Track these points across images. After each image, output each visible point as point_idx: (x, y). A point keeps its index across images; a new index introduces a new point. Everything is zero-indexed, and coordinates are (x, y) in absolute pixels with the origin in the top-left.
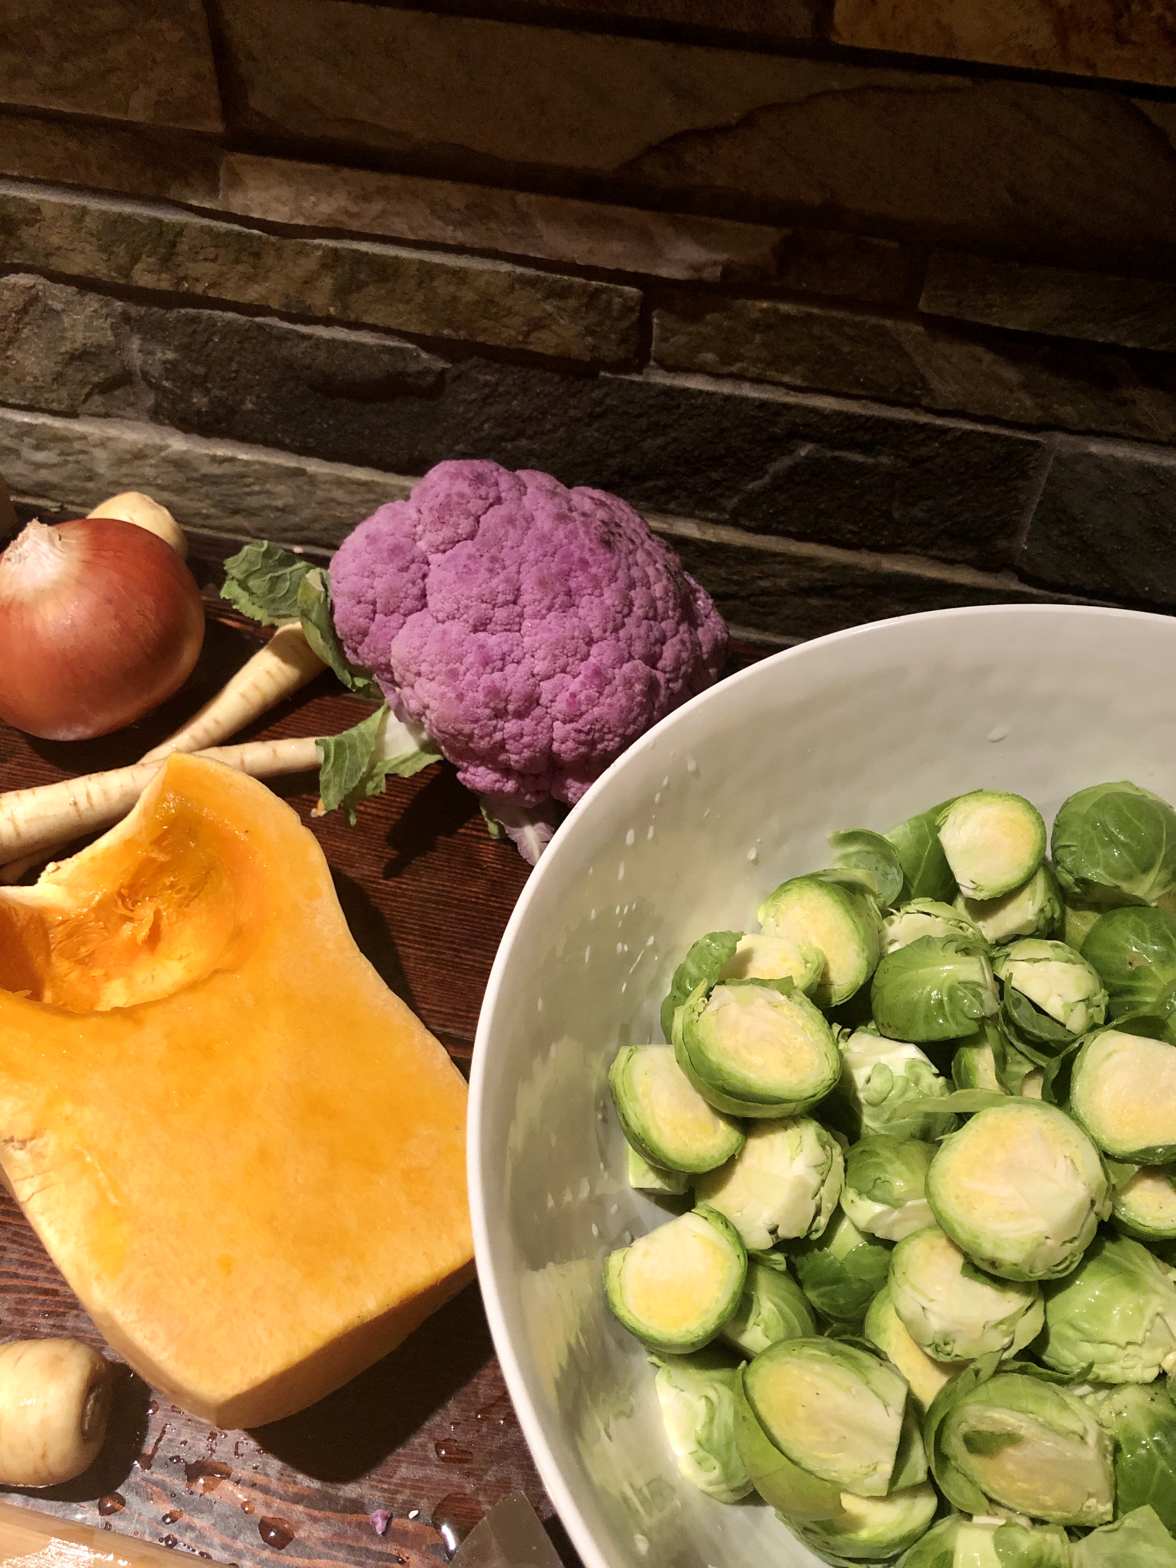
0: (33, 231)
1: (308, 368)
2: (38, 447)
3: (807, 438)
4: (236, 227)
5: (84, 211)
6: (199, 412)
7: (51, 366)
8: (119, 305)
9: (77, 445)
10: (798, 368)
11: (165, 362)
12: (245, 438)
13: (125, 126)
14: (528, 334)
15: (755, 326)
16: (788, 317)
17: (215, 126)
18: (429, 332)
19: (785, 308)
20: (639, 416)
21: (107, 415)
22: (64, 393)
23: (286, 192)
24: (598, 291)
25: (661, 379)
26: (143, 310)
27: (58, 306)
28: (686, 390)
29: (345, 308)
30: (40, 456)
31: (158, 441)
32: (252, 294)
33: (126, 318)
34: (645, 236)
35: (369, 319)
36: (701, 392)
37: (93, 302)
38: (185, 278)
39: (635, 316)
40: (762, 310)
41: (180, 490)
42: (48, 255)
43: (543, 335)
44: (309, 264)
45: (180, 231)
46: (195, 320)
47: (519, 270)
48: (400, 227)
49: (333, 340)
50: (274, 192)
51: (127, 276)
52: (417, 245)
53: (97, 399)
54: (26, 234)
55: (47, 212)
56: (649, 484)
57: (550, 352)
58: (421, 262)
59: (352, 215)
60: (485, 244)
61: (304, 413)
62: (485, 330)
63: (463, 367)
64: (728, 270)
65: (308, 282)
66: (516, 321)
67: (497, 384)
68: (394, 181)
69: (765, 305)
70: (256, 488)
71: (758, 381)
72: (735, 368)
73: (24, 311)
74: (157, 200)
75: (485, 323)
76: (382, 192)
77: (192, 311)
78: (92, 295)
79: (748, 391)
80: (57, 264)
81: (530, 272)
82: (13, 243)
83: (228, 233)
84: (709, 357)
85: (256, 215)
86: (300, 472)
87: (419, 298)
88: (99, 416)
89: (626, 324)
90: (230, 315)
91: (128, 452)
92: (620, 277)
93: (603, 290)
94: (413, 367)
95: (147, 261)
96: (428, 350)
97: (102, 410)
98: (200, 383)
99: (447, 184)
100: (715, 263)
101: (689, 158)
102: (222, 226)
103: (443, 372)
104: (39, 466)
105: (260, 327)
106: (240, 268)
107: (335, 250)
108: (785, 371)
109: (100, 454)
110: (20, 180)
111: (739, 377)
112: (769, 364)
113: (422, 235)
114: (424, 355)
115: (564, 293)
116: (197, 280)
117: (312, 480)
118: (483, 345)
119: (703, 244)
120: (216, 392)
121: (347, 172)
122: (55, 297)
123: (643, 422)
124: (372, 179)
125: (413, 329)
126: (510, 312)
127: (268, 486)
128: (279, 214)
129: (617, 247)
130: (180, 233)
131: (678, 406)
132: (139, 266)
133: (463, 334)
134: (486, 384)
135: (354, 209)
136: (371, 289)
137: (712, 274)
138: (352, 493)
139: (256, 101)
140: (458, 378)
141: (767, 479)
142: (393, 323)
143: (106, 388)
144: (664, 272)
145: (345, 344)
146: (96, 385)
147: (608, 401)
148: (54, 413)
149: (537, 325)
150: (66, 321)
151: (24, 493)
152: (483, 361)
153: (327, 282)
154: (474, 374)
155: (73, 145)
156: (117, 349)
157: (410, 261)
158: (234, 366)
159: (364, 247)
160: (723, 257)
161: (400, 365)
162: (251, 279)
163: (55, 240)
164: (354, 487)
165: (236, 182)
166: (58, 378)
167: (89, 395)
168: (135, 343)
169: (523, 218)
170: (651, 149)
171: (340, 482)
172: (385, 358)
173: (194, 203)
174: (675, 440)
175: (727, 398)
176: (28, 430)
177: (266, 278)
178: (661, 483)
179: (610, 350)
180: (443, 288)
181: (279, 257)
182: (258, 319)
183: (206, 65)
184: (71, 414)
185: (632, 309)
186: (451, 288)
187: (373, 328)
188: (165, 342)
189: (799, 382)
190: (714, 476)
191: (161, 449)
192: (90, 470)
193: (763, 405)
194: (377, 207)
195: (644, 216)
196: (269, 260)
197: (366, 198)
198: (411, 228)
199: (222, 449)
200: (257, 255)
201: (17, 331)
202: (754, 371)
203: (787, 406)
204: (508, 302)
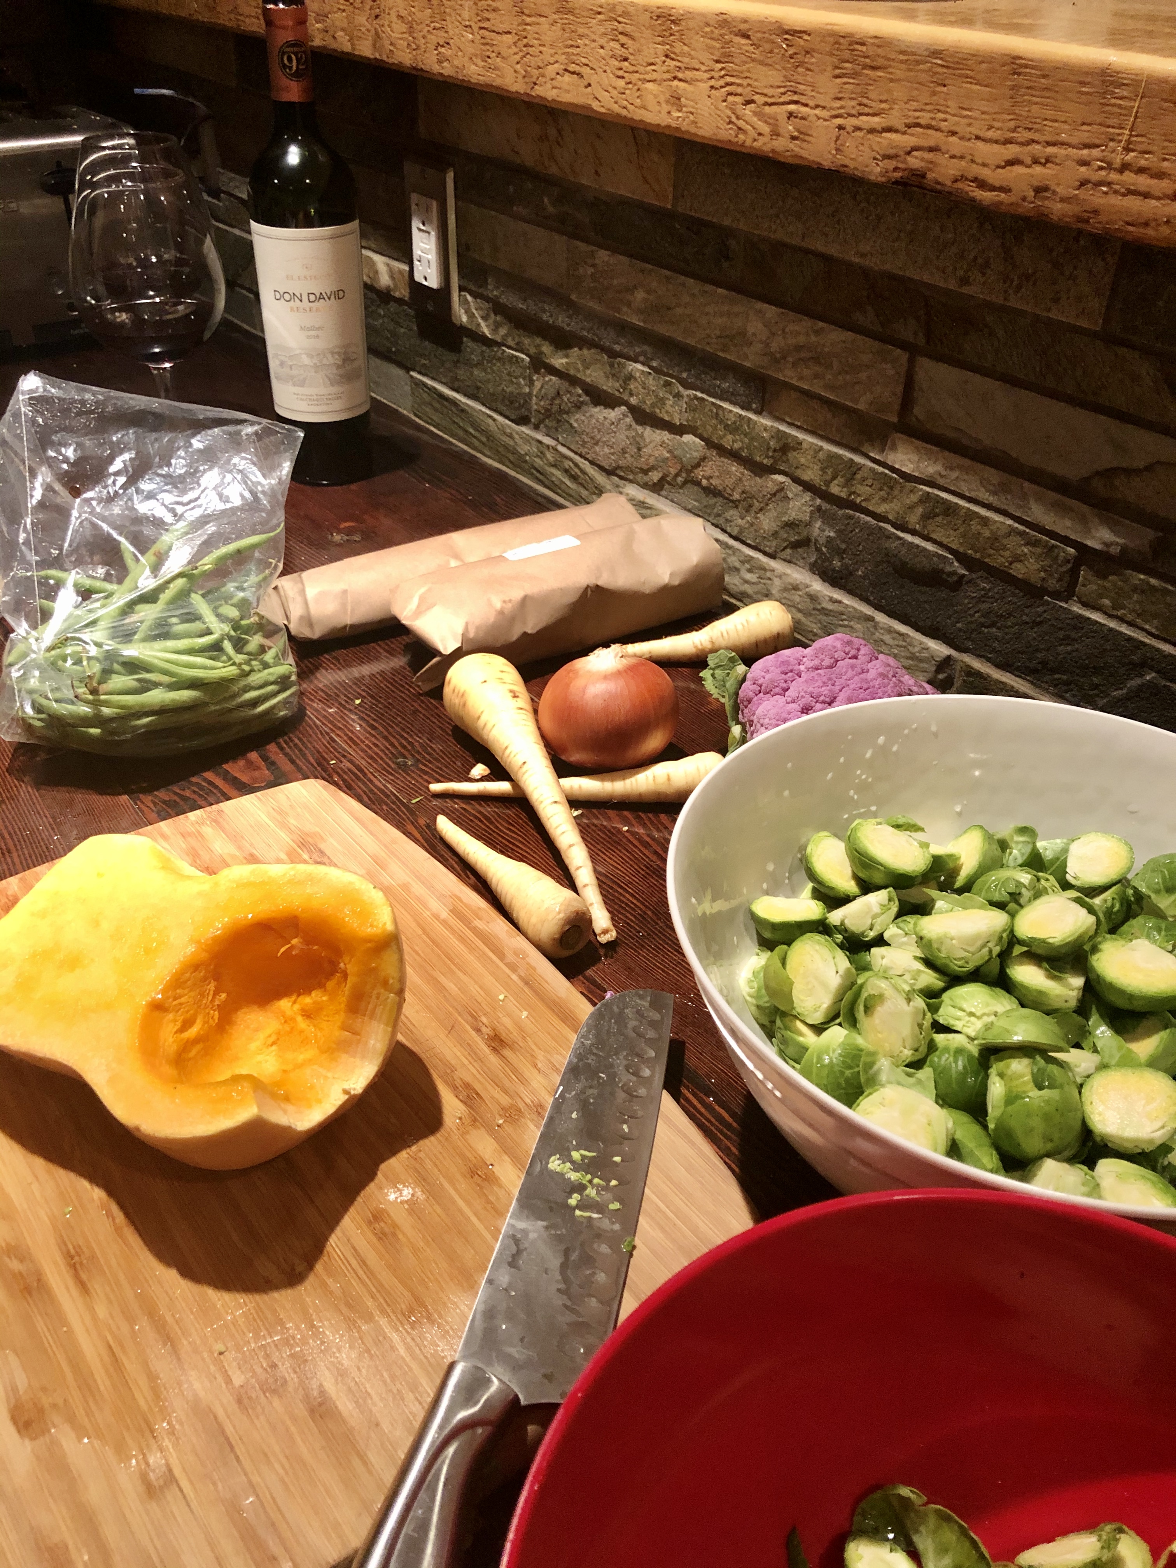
0: (795, 454)
1: (896, 556)
2: (750, 571)
3: (1152, 668)
4: (887, 471)
5: (821, 448)
6: (834, 570)
7: (774, 526)
8: (818, 501)
9: (768, 574)
10: (1155, 622)
11: (829, 537)
12: (851, 592)
13: (855, 411)
14: (1011, 564)
15: (1135, 589)
16: (1153, 587)
17: (895, 419)
18: (961, 550)
19: (1153, 581)
20: (1061, 629)
21: (790, 562)
22: (774, 543)
23: (915, 457)
24: (1053, 546)
25: (1077, 609)
26: (829, 507)
27: (790, 495)
28: (1089, 619)
29: (925, 527)
30: (748, 576)
31: (808, 582)
32: (882, 509)
33: (819, 509)
34: (1083, 520)
35: (934, 536)
36: (1097, 622)
37: (807, 496)
38: (854, 493)
39: (1069, 566)
40: (1140, 580)
41: (807, 614)
42: (797, 468)
43: (1018, 565)
44: (914, 498)
45: (860, 467)
46: (851, 517)
47: (1016, 525)
48: (964, 489)
49: (912, 543)
50: (909, 456)
51: (828, 486)
52: (970, 500)
53: (789, 551)
54: (791, 455)
55: (805, 445)
56: (1057, 676)
57: (1020, 576)
58: (968, 509)
59: (942, 476)
60: (1003, 507)
61: (885, 584)
62: (990, 555)
63: (974, 576)
64: (1124, 550)
65: (911, 507)
66: (1007, 553)
67: (989, 590)
68: (967, 462)
69: (1142, 577)
70: (846, 623)
71: (1131, 624)
72: (1120, 613)
73: (774, 495)
74: (854, 450)
75: (992, 552)
76: (960, 467)
77: (851, 512)
78: (809, 494)
79: (1124, 629)
80: (799, 473)
81: (1021, 527)
82: (784, 459)
83: (882, 473)
84: (1106, 602)
85: (897, 466)
86: (870, 619)
87: (962, 530)
88: (785, 560)
89: (1064, 569)
90: (869, 519)
91: (791, 584)
92: (1066, 541)
93: (1057, 547)
94: (948, 569)
95: (840, 480)
96: (958, 561)
97: (788, 558)
98: (840, 553)
99: (992, 470)
100: (1117, 544)
101: (1117, 482)
102: (881, 469)
103: (964, 575)
104: (747, 582)
105: (880, 528)
106: (882, 493)
107: (928, 493)
108: (1147, 622)
109: (777, 582)
110: (799, 427)
111: (1121, 620)
112: (1139, 615)
113: (973, 494)
114: (956, 564)
115: (1035, 543)
116: (859, 495)
117: (876, 626)
118: (987, 564)
119: (1112, 531)
120: (846, 561)
121: (947, 454)
122: (791, 490)
123: (1061, 634)
124: (958, 460)
125: (954, 546)
126: (1005, 548)
127: (852, 623)
128: (908, 468)
129: (1068, 523)
130: (859, 469)
131: (1082, 628)
132: (836, 482)
133: (978, 556)
134: (984, 589)
135: (944, 473)
136: (939, 519)
137: (1115, 550)
138: (894, 639)
139: (917, 411)
140: (970, 581)
141: (1125, 691)
142: (945, 541)
143: (795, 546)
144: (1089, 543)
145: (918, 546)
146: (791, 543)
147: (1045, 615)
148: (765, 553)
149: (1017, 559)
150: (791, 505)
151: (732, 595)
152: (985, 575)
153: (920, 510)
154: (979, 581)
155: (829, 416)
156: (808, 524)
157: (963, 507)
158: (861, 548)
159: (944, 495)
160: (1121, 541)
161: (941, 566)
162: (884, 500)
163: (803, 460)
164: (895, 635)
165: (894, 448)
166: (775, 534)
167: (785, 548)
168: (818, 524)
169: (1024, 496)
170: (1098, 473)
171: (890, 631)
172: (935, 559)
173: (872, 455)
174: (1077, 650)
175: (1111, 630)
176: (749, 559)
177: (892, 502)
178: (1065, 677)
179: (1052, 584)
180: (975, 526)
181: (901, 492)
182: (881, 524)
183: (900, 389)
184: (772, 556)
185: (1068, 561)
186: (979, 527)
187: (935, 542)
188: (832, 527)
189: (1153, 631)
190: (1096, 680)
191: (807, 586)
192: (768, 590)
193: (1130, 639)
194: (955, 474)
195: (1085, 508)
196: (896, 492)
197: (952, 469)
198: (969, 490)
199: (838, 595)
200: (891, 488)
201: (767, 505)
202: (1130, 617)
203: (1144, 644)
204: (1005, 541)
